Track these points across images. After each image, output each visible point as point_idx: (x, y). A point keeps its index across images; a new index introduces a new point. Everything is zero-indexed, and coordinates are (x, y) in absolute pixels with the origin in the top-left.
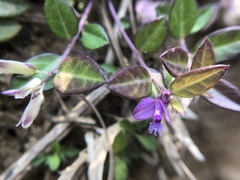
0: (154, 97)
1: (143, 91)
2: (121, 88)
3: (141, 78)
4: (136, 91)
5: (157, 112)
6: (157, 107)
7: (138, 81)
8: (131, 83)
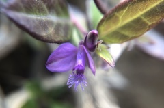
0: (75, 45)
1: (62, 33)
2: (28, 20)
3: (58, 14)
4: (51, 31)
5: (80, 62)
6: (79, 55)
7: (53, 18)
8: (43, 18)
